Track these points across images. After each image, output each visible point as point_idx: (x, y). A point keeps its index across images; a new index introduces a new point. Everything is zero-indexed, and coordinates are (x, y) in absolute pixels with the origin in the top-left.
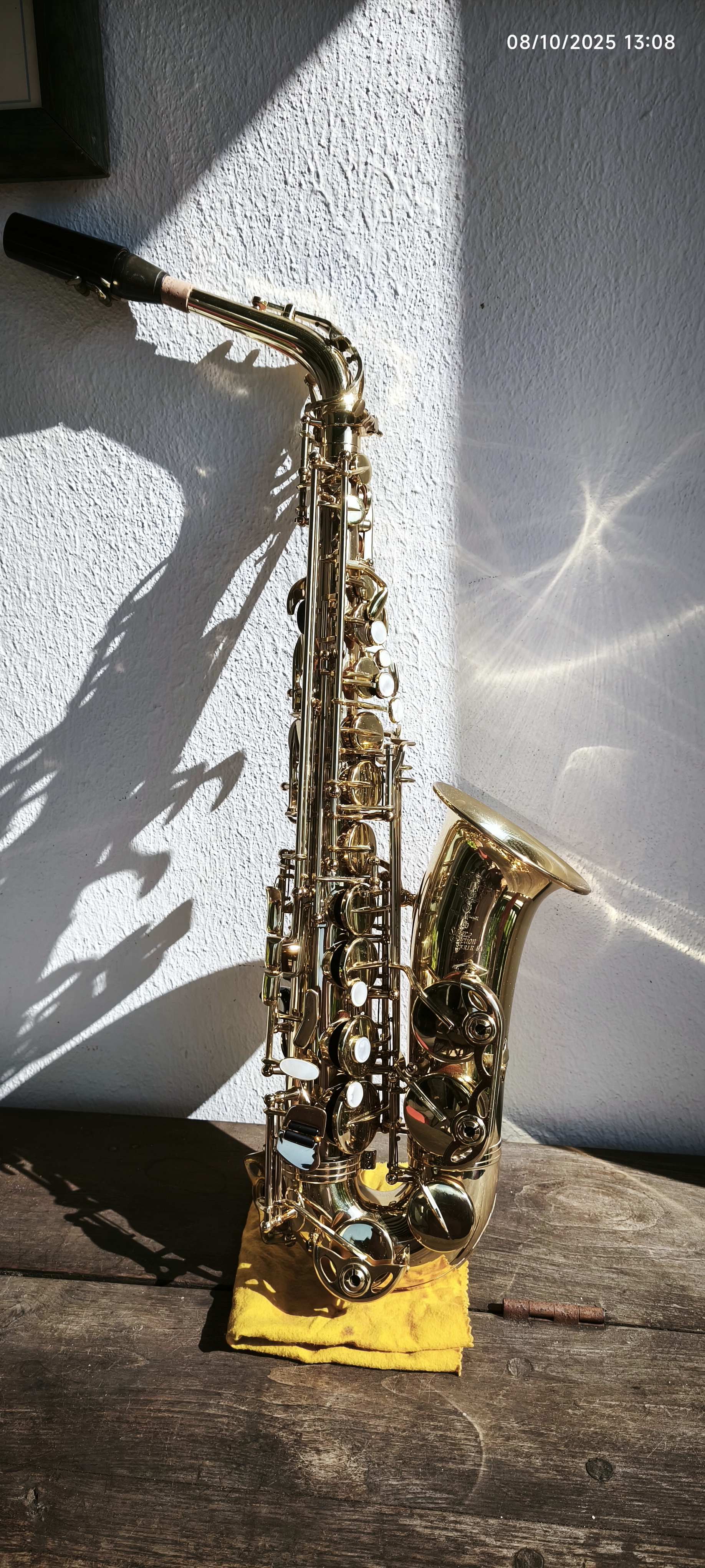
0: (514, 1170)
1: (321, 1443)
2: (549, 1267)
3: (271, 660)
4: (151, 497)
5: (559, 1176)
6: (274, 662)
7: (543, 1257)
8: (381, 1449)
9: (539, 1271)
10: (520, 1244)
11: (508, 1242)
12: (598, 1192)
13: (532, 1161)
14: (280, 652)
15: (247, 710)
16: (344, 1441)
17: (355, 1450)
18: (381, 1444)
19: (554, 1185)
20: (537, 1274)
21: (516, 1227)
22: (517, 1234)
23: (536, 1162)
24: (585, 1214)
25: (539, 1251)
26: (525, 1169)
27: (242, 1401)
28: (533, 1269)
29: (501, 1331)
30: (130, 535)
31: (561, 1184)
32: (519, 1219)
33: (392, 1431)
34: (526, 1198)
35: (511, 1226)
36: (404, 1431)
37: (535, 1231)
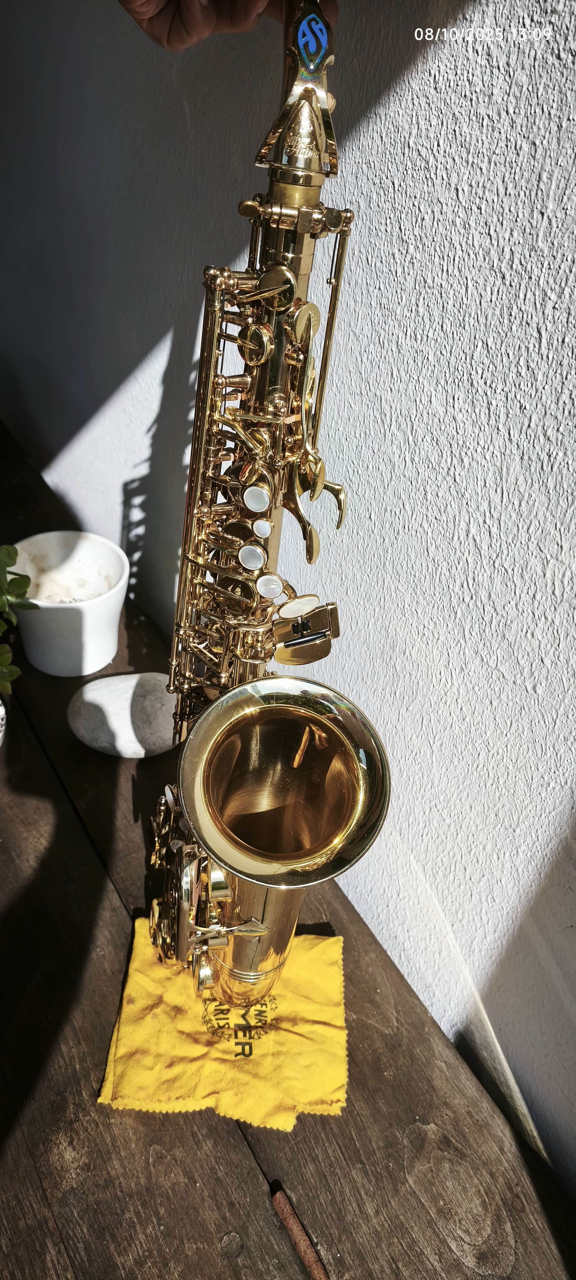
0: (446, 1104)
1: (79, 1140)
2: (354, 1205)
3: (462, 539)
4: (420, 305)
5: (471, 1147)
6: (463, 542)
7: (363, 1193)
8: (97, 1186)
9: (344, 1200)
10: (362, 1163)
11: (357, 1152)
12: (481, 1196)
13: (469, 1113)
14: (471, 536)
15: (430, 570)
16: (89, 1154)
17: (86, 1168)
18: (101, 1182)
19: (456, 1149)
20: (339, 1199)
21: (379, 1148)
22: (370, 1153)
23: (471, 1116)
24: (444, 1200)
25: (367, 1185)
26: (455, 1112)
27: (82, 1060)
28: (342, 1192)
29: (257, 1206)
30: (395, 337)
31: (463, 1156)
32: (391, 1144)
33: (117, 1182)
34: (420, 1134)
35: (377, 1142)
36: (121, 1191)
37: (387, 1167)
